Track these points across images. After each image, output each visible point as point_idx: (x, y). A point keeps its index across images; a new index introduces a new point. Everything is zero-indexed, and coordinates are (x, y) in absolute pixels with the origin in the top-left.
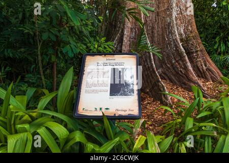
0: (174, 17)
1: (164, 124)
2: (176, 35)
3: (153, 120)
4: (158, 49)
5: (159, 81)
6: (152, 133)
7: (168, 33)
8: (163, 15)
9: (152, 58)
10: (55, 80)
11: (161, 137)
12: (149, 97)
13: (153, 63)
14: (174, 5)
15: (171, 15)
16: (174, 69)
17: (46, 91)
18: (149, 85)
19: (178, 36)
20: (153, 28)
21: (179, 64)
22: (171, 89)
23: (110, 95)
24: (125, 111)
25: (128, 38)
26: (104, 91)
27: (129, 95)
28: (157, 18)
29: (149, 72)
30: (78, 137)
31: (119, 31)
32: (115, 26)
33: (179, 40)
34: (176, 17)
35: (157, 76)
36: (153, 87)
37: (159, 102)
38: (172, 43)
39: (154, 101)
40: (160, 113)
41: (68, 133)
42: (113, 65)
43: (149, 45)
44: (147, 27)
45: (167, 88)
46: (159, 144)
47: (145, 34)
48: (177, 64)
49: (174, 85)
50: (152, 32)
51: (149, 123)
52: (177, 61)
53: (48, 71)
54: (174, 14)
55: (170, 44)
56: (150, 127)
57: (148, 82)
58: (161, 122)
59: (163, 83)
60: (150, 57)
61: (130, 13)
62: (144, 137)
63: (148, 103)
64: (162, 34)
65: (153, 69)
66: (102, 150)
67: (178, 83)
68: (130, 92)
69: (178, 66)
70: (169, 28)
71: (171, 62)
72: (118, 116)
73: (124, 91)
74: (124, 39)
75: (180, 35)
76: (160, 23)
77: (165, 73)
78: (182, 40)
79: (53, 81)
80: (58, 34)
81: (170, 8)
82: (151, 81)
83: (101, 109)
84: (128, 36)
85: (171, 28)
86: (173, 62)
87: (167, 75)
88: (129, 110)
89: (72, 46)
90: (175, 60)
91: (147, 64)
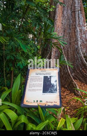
0: (79, 45)
1: (77, 108)
2: (81, 55)
3: (70, 106)
4: (71, 63)
5: (72, 81)
6: (69, 117)
7: (76, 53)
8: (73, 44)
9: (68, 67)
10: (12, 81)
11: (75, 119)
12: (67, 90)
13: (69, 70)
14: (79, 39)
15: (78, 44)
16: (81, 73)
17: (6, 88)
18: (67, 83)
19: (82, 55)
20: (68, 51)
21: (84, 70)
22: (81, 85)
23: (43, 93)
24: (52, 102)
25: (54, 57)
26: (39, 90)
27: (54, 93)
28: (70, 46)
29: (66, 75)
30: (23, 119)
31: (49, 52)
32: (47, 50)
33: (83, 57)
34: (80, 45)
35: (71, 78)
36: (69, 85)
37: (73, 94)
38: (79, 59)
39: (70, 93)
40: (74, 101)
41: (17, 117)
42: (45, 74)
43: (66, 60)
44: (65, 50)
45: (78, 85)
46: (74, 124)
47: (63, 54)
48: (83, 70)
49: (82, 83)
50: (68, 53)
51: (68, 108)
52: (83, 69)
53: (9, 75)
54: (79, 43)
55: (78, 59)
56: (69, 111)
57: (66, 81)
58: (75, 108)
59: (75, 82)
60: (67, 67)
61: (54, 45)
62: (64, 119)
63: (67, 95)
64: (73, 54)
65: (69, 74)
66: (37, 128)
67: (84, 82)
68: (54, 91)
69: (84, 72)
70: (77, 51)
71: (79, 69)
72: (47, 106)
73: (51, 90)
74: (52, 57)
75: (84, 54)
76: (72, 48)
77: (76, 76)
78: (85, 57)
79: (11, 81)
80: (15, 56)
81: (77, 40)
82: (68, 81)
83: (37, 101)
84: (54, 55)
85: (78, 50)
86: (81, 69)
87: (77, 77)
88: (54, 102)
89: (22, 62)
90: (82, 68)
91: (65, 71)
